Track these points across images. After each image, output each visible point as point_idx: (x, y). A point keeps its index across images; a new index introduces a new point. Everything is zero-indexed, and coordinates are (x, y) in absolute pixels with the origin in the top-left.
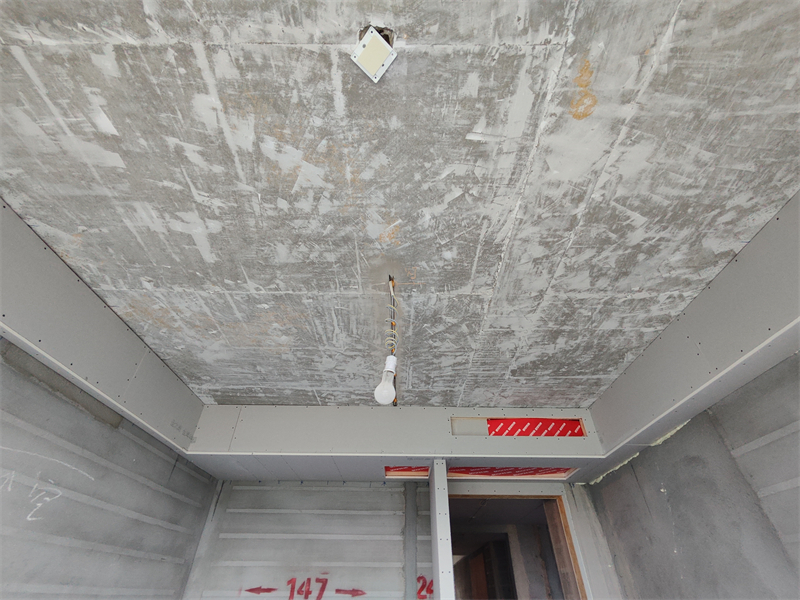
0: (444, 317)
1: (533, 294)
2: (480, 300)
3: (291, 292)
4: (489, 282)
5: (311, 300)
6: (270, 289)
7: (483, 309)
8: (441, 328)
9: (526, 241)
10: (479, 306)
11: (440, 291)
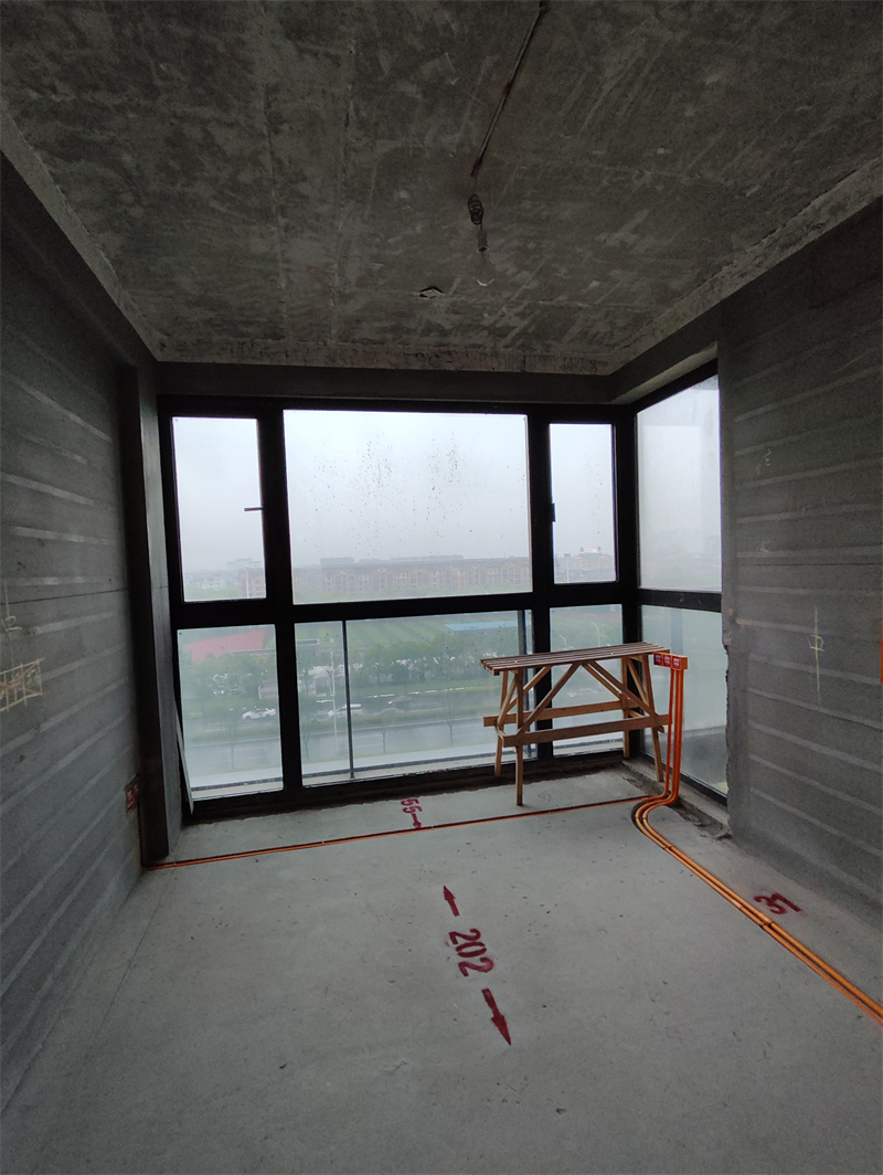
0: (419, 97)
1: (285, 127)
2: (362, 124)
3: (607, 168)
4: (352, 153)
5: (595, 153)
6: (626, 173)
7: (357, 110)
8: (427, 69)
9: (323, 201)
10: (363, 114)
11: (419, 149)
